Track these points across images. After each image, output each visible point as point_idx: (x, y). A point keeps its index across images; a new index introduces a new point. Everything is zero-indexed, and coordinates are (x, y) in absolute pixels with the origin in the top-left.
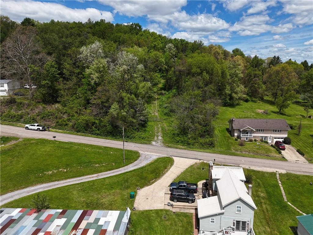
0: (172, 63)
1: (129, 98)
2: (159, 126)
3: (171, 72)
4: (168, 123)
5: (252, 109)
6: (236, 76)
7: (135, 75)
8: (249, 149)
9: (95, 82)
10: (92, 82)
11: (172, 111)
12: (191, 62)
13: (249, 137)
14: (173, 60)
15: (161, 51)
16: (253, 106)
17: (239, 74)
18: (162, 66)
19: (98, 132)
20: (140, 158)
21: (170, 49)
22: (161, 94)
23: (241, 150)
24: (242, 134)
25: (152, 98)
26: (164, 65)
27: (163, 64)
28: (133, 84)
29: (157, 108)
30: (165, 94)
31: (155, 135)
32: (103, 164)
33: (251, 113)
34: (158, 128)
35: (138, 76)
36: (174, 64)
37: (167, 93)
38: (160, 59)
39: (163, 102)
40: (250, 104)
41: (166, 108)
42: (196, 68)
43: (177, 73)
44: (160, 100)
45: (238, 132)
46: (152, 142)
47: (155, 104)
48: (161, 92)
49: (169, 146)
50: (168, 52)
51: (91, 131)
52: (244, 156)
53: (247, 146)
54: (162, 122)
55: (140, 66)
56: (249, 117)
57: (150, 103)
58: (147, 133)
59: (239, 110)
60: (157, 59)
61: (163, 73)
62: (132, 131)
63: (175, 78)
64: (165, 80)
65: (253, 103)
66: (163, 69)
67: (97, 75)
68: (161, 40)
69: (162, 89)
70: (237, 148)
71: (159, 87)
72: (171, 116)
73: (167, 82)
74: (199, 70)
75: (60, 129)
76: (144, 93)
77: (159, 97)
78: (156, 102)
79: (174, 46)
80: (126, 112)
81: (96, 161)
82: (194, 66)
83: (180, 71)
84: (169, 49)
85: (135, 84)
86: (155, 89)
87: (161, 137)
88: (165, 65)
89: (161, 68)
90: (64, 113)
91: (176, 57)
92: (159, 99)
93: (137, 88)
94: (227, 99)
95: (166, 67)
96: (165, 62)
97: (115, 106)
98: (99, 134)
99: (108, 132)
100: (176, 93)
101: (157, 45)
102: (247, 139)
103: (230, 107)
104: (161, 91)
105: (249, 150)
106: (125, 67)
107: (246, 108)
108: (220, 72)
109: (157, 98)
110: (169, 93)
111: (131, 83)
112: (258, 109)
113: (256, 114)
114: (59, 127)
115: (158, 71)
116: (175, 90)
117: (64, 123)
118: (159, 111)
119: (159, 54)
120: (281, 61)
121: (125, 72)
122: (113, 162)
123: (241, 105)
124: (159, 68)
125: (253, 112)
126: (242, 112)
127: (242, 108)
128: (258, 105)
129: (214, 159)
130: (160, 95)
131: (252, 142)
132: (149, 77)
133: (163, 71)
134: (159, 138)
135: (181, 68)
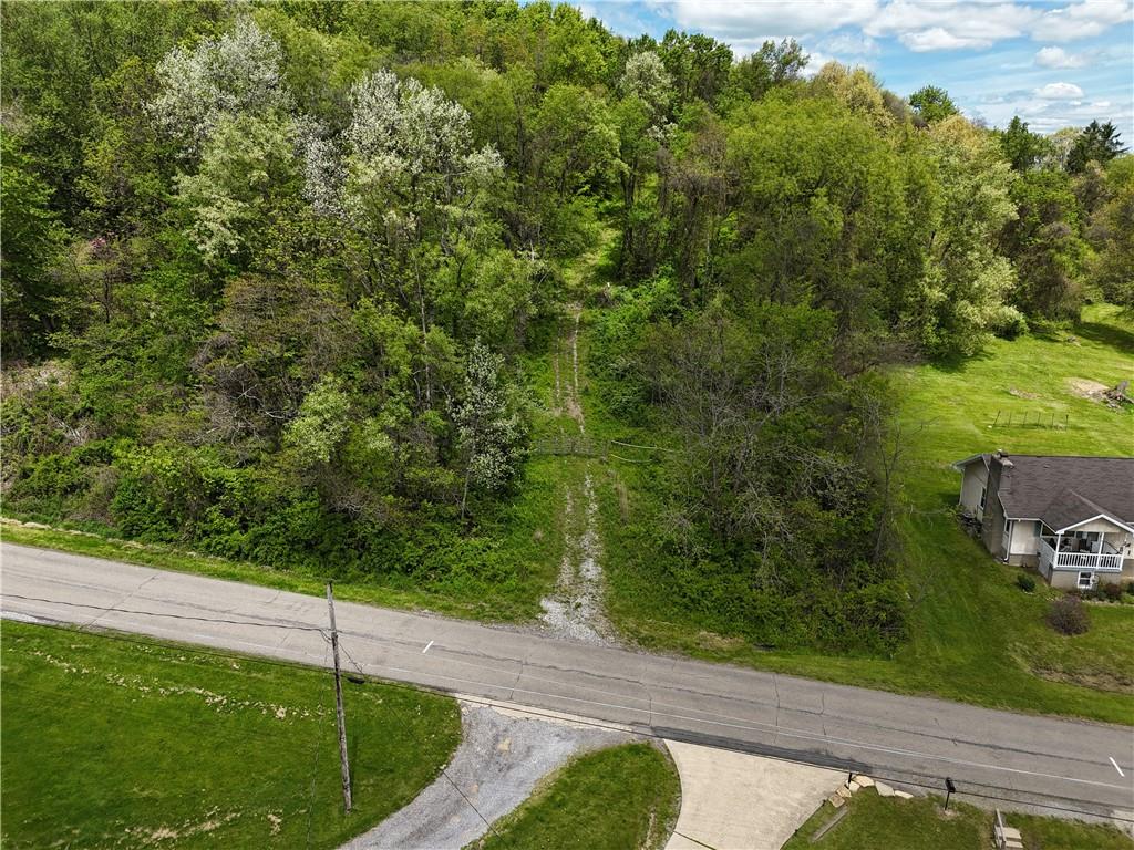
0: (656, 148)
1: (413, 346)
2: (588, 483)
3: (646, 193)
4: (633, 470)
5: (1044, 379)
6: (980, 216)
7: (455, 211)
8: (1119, 658)
9: (223, 247)
10: (209, 249)
11: (654, 396)
12: (752, 142)
13: (1098, 567)
14: (660, 135)
15: (600, 88)
16: (1046, 358)
17: (999, 200)
18: (605, 164)
19: (240, 538)
20: (460, 756)
21: (644, 76)
22: (601, 301)
23: (1071, 663)
24: (1057, 553)
25: (553, 323)
26: (615, 156)
27: (609, 155)
28: (442, 259)
29: (578, 378)
30: (618, 298)
31: (560, 552)
32: (202, 820)
33: (1047, 399)
34: (579, 501)
35: (471, 213)
36: (661, 151)
37: (628, 296)
38: (596, 129)
39: (610, 341)
40: (1027, 346)
41: (623, 376)
42: (780, 175)
43: (681, 197)
44: (593, 332)
45: (1033, 538)
46: (544, 603)
47: (570, 353)
48: (597, 289)
49: (645, 633)
50: (635, 94)
51: (199, 532)
52: (1104, 719)
53: (1101, 633)
54: (601, 462)
55: (486, 161)
56: (1044, 427)
57: (546, 349)
58: (518, 536)
59: (982, 383)
60: (583, 125)
61: (608, 197)
62: (435, 533)
63: (664, 225)
64: (619, 233)
65: (1039, 342)
66: (611, 174)
67: (232, 209)
68: (600, 43)
69: (603, 274)
70: (1045, 649)
71: (591, 262)
72: (649, 425)
73: (627, 238)
74: (791, 185)
75: (33, 519)
76: (497, 316)
77: (589, 315)
78: (573, 343)
79: (662, 66)
80: (391, 432)
81: (161, 794)
82: (770, 165)
83: (694, 189)
84: (640, 77)
85: (452, 261)
86: (570, 273)
87: (598, 562)
88: (618, 161)
89: (599, 175)
90: (76, 416)
91: (672, 119)
92: (591, 324)
93: (463, 283)
94: (929, 328)
95: (626, 166)
96: (617, 144)
97: (325, 397)
98: (246, 549)
99: (292, 543)
100: (672, 296)
101: (583, 59)
102: (1087, 583)
103: (935, 367)
104: (599, 284)
105: (1120, 666)
106: (391, 162)
107: (1014, 371)
108: (899, 190)
109: (581, 322)
110: (636, 296)
111: (433, 254)
112: (1073, 375)
113: (1071, 404)
114: (30, 500)
115: (587, 188)
116: (665, 282)
117: (61, 479)
118: (586, 392)
119: (593, 100)
120: (1121, 144)
121: (392, 191)
122: (274, 804)
123: (990, 356)
124: (591, 172)
125: (1057, 395)
126: (999, 393)
127: (994, 373)
128: (1067, 355)
129: (949, 782)
130: (596, 304)
131: (1116, 604)
132: (536, 219)
133: (610, 186)
134: (582, 573)
135: (702, 171)
